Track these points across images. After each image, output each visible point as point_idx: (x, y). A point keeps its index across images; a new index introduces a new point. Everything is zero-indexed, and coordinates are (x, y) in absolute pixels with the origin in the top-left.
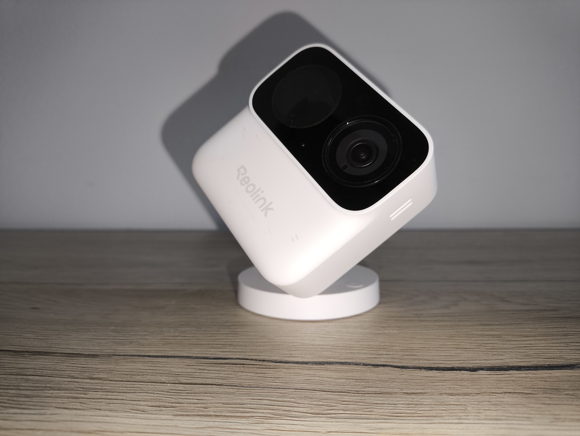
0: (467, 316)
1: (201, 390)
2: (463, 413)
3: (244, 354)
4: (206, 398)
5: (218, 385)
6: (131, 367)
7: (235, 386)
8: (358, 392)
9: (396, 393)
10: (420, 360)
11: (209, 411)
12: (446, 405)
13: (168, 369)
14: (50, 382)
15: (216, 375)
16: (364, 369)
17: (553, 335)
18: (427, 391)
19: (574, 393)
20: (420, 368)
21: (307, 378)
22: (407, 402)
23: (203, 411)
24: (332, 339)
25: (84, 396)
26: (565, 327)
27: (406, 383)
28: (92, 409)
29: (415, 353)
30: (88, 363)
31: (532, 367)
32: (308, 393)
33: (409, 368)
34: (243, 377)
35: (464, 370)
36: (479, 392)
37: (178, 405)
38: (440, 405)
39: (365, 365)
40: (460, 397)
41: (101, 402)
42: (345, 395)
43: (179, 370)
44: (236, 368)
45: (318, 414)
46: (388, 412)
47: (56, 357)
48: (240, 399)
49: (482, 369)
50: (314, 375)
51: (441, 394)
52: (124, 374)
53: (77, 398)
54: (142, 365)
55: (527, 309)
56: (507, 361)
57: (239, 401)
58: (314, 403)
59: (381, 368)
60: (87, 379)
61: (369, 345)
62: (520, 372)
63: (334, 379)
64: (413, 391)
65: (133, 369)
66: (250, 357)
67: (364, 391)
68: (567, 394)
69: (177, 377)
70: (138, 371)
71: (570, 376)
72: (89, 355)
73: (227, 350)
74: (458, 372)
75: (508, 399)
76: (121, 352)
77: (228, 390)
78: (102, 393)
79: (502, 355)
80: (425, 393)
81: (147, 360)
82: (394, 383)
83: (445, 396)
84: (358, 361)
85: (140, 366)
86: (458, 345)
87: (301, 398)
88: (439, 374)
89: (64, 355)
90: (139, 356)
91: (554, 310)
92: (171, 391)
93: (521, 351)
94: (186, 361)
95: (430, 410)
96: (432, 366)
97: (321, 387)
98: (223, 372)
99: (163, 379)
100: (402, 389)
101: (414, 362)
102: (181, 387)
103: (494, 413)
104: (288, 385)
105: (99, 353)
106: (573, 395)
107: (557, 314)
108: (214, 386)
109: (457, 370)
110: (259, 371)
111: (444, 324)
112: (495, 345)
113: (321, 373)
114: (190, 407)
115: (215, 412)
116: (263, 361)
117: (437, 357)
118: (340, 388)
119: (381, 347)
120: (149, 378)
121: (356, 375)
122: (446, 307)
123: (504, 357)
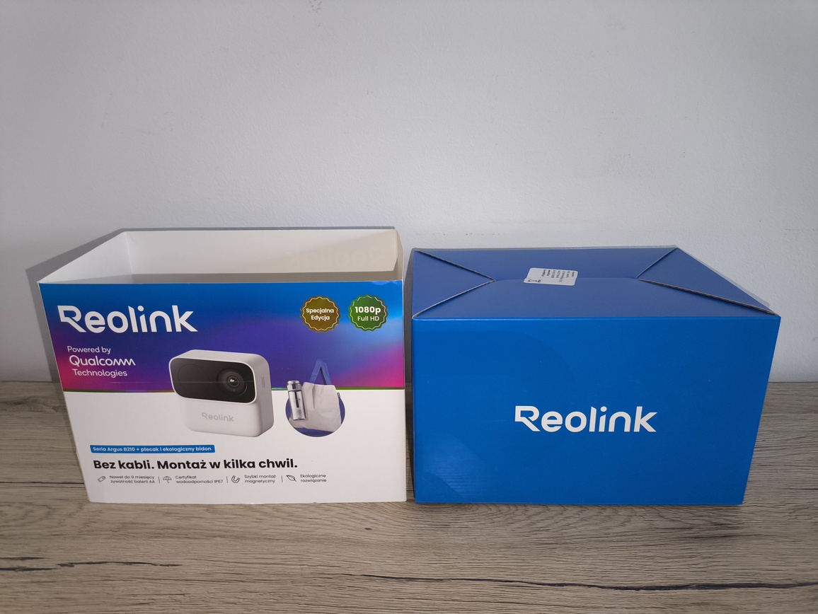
0: (636, 535)
3: (519, 577)
6: (467, 589)
8: (584, 607)
9: (601, 607)
10: (611, 580)
13: (485, 590)
14: (434, 604)
16: (583, 589)
17: (683, 557)
18: (617, 605)
20: (611, 588)
21: (558, 597)
27: (606, 600)
29: (608, 575)
30: (442, 587)
33: (606, 588)
35: (633, 589)
39: (583, 585)
43: (492, 591)
44: (520, 590)
49: (642, 588)
50: (561, 594)
51: (622, 608)
52: (466, 596)
56: (656, 582)
59: (592, 588)
60: (450, 601)
61: (583, 568)
62: (661, 591)
63: (571, 597)
64: (609, 606)
65: (468, 591)
70: (472, 592)
71: (684, 595)
73: (509, 574)
74: (630, 590)
79: (652, 576)
81: (471, 583)
82: (600, 600)
84: (580, 582)
85: (469, 588)
86: (630, 567)
88: (620, 593)
91: (690, 528)
93: (664, 572)
96: (617, 586)
97: (566, 603)
98: (514, 593)
100: (603, 604)
101: (608, 583)
102: (500, 605)
104: (550, 603)
107: (690, 534)
108: (515, 604)
110: (532, 591)
111: (622, 545)
112: (650, 567)
113: (564, 593)
116: (532, 583)
117: (619, 578)
118: (574, 604)
120: (480, 598)
121: (581, 594)
122: (623, 524)
123: (653, 578)
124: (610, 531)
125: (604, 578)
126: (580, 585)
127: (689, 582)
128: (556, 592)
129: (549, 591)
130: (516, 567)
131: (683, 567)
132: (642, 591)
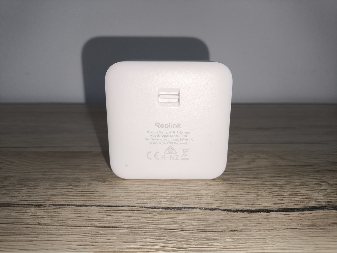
0: (261, 170)
1: (109, 231)
2: (265, 244)
3: (132, 202)
4: (112, 238)
5: (119, 227)
6: (64, 214)
7: (129, 228)
8: (202, 230)
9: (225, 230)
10: (237, 204)
11: (115, 248)
12: (254, 239)
13: (87, 215)
14: (13, 229)
15: (117, 219)
16: (205, 212)
17: (311, 184)
18: (243, 228)
19: (325, 228)
20: (237, 211)
21: (172, 220)
22: (232, 238)
23: (111, 248)
24: (184, 189)
25: (36, 239)
26: (317, 178)
27: (230, 223)
28: (42, 249)
29: (234, 199)
30: (37, 212)
31: (301, 209)
32: (174, 232)
33: (231, 211)
34: (133, 221)
35: (263, 212)
36: (272, 229)
37: (96, 244)
38: (251, 239)
39: (205, 209)
40: (262, 232)
41: (48, 243)
42: (195, 233)
43: (94, 216)
44: (128, 214)
45: (181, 248)
46: (221, 246)
47: (16, 208)
48: (133, 238)
49: (273, 211)
50: (176, 218)
51: (251, 231)
52: (60, 220)
53: (32, 241)
54: (71, 212)
55: (295, 165)
56: (286, 204)
57: (132, 240)
58: (177, 240)
59: (215, 211)
60: (37, 225)
61: (206, 194)
62: (294, 213)
63: (189, 220)
64: (235, 229)
65: (65, 216)
66: (136, 205)
67: (206, 230)
68: (321, 229)
69: (93, 221)
70: (69, 217)
71: (322, 215)
72: (36, 205)
73: (122, 199)
74: (259, 213)
75: (289, 233)
76: (56, 202)
77: (125, 231)
78: (48, 236)
79: (283, 200)
80: (241, 230)
81: (73, 209)
82: (223, 223)
83: (253, 232)
84: (201, 206)
85: (69, 213)
86: (258, 192)
87: (169, 236)
88: (248, 215)
89: (20, 206)
90: (68, 205)
91: (310, 166)
92: (90, 233)
93: (294, 197)
94: (97, 209)
95: (245, 243)
96: (244, 209)
97: (181, 227)
98: (121, 217)
99: (85, 223)
100: (228, 227)
101: (234, 206)
102: (96, 229)
103: (282, 244)
104: (161, 226)
105: (43, 204)
106: (324, 229)
107: (312, 169)
108: (117, 228)
109: (258, 212)
110: (143, 215)
111: (248, 176)
112: (279, 192)
113: (181, 216)
114: (104, 245)
115: (118, 248)
116: (145, 207)
117: (246, 202)
118: (192, 228)
119: (214, 195)
120: (76, 223)
121: (201, 217)
122: (248, 163)
123: (284, 202)
124: (236, 167)
125: (228, 202)
126: (200, 209)
127: (324, 204)
128: (171, 216)
129: (162, 215)
130: (133, 194)
131: (314, 192)
132: (272, 213)
